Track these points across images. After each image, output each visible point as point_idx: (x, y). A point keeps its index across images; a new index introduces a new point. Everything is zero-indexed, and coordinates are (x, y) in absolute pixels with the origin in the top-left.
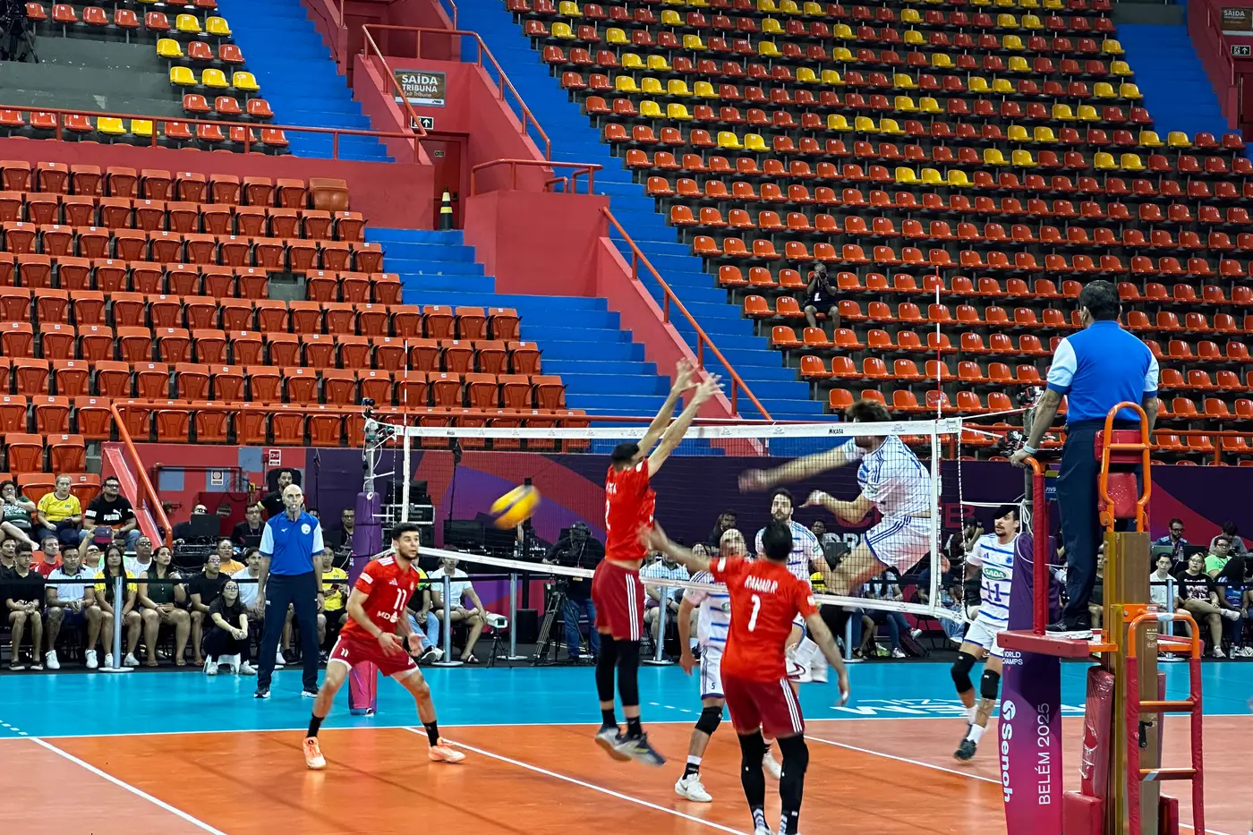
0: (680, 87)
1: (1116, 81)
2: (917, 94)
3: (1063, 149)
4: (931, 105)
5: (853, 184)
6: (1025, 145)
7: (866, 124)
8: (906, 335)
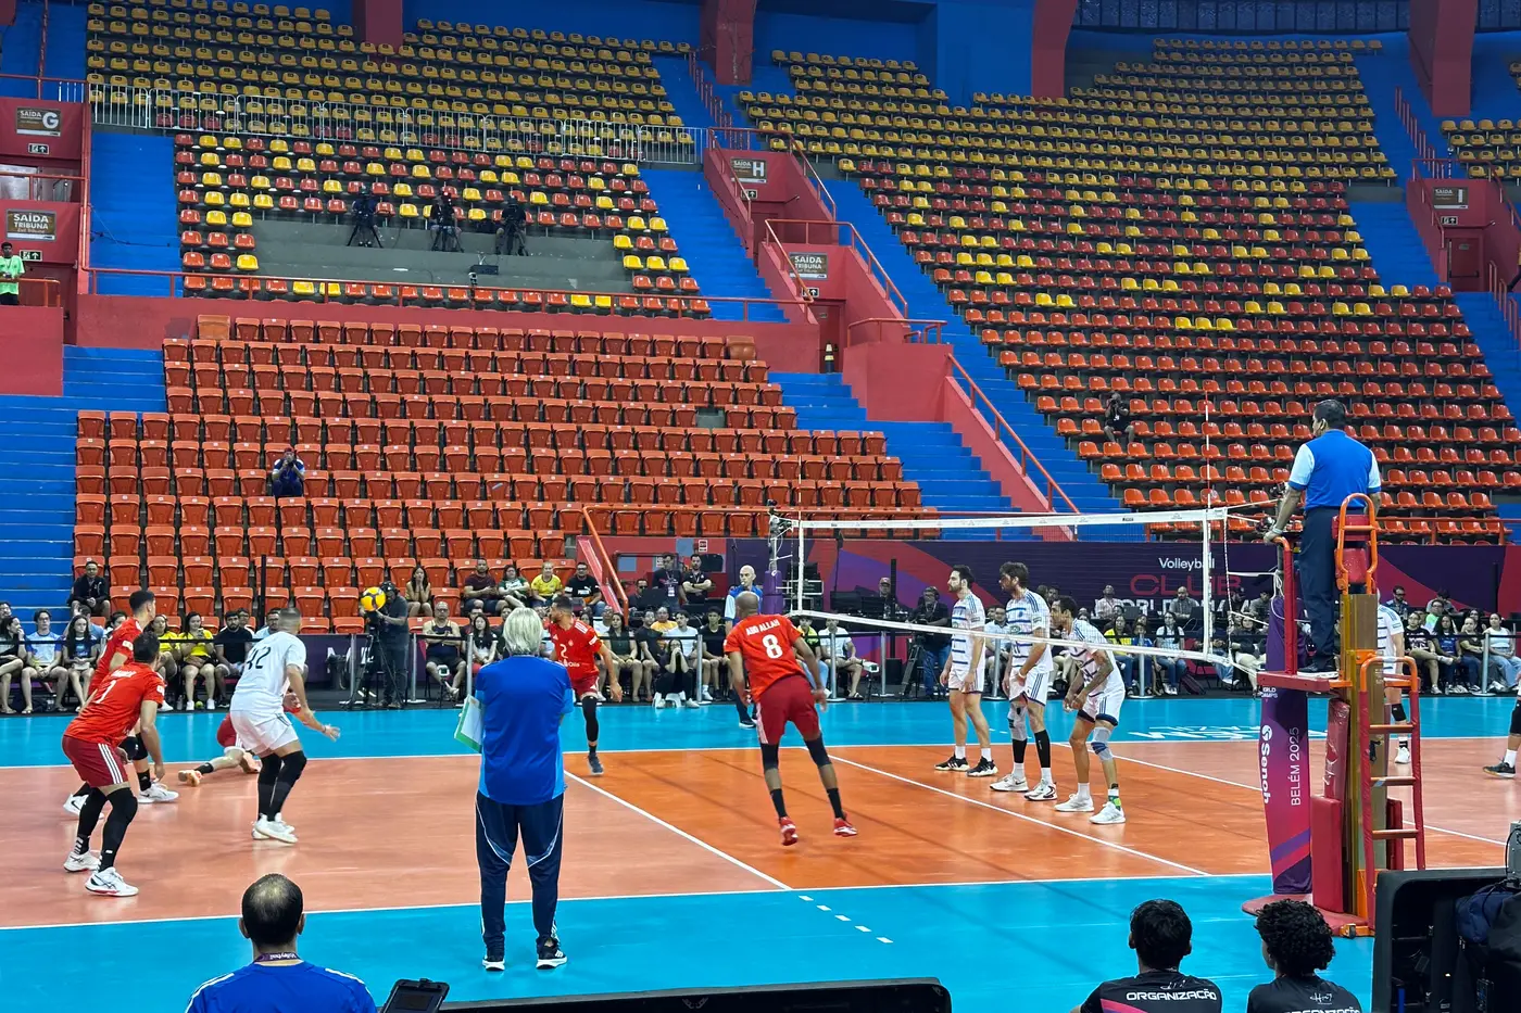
0: (1007, 261)
1: (1349, 247)
2: (1191, 261)
3: (1309, 300)
4: (1203, 268)
5: (1142, 331)
6: (1277, 298)
7: (1152, 285)
8: (1185, 446)
